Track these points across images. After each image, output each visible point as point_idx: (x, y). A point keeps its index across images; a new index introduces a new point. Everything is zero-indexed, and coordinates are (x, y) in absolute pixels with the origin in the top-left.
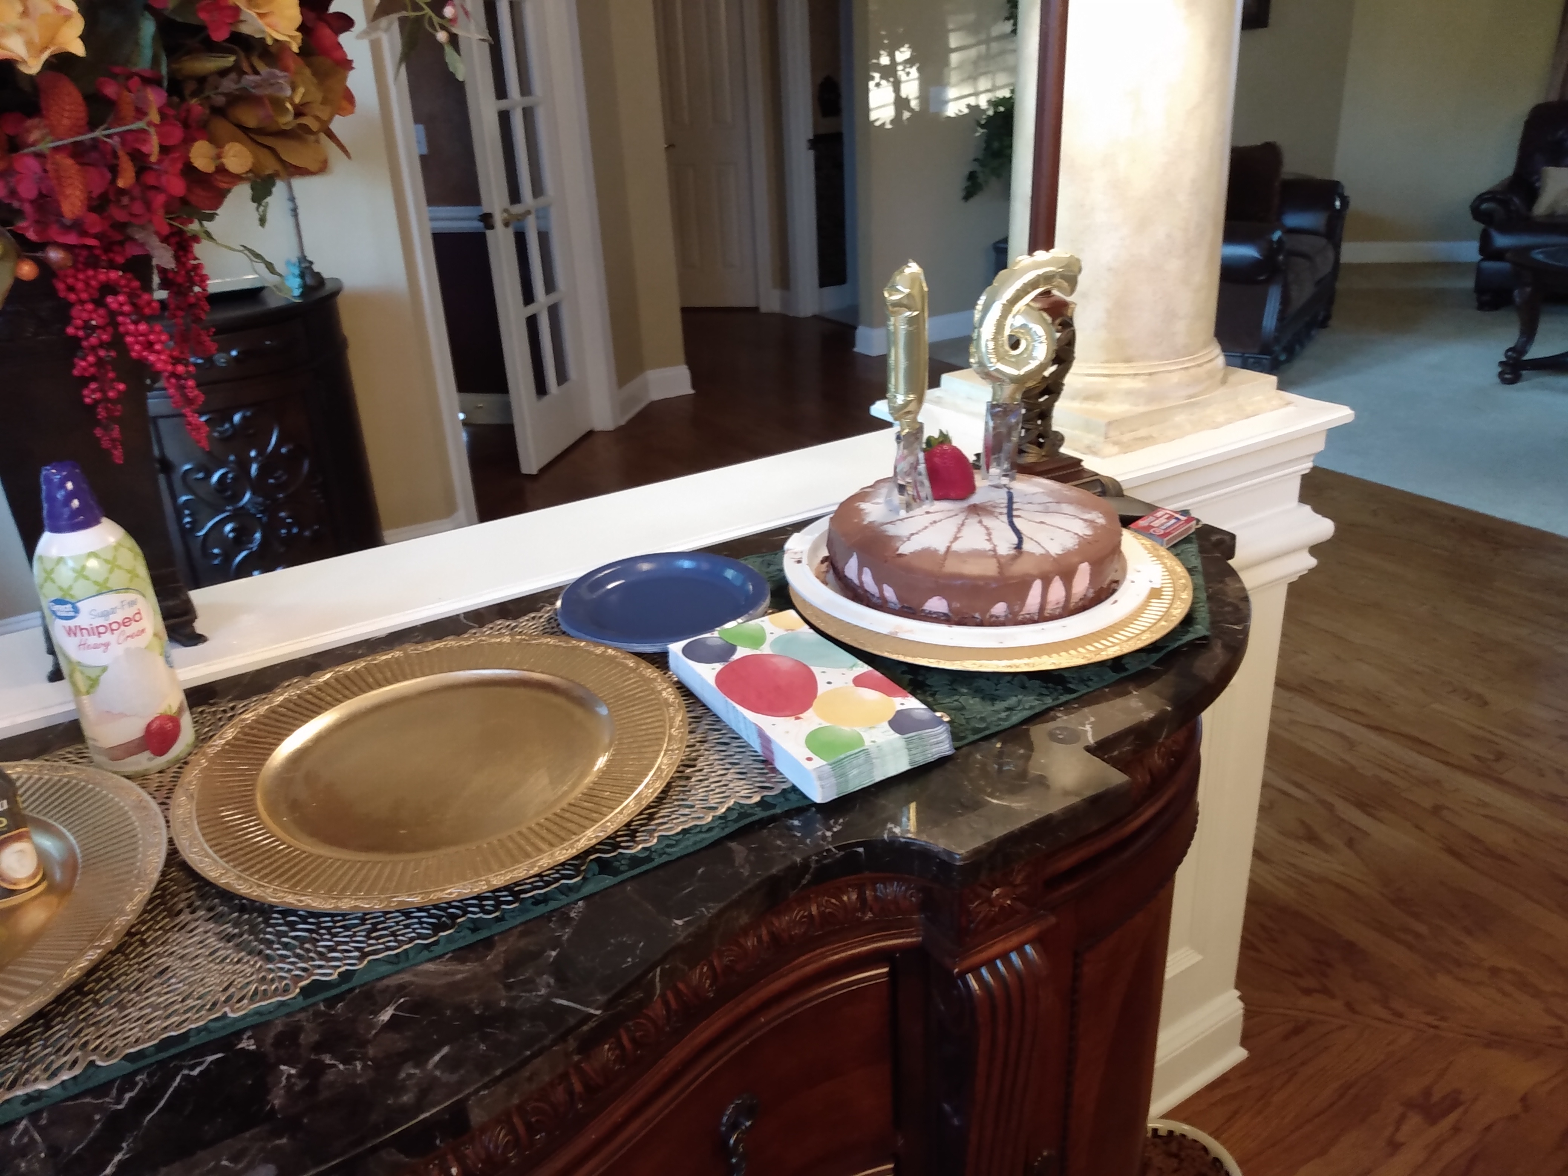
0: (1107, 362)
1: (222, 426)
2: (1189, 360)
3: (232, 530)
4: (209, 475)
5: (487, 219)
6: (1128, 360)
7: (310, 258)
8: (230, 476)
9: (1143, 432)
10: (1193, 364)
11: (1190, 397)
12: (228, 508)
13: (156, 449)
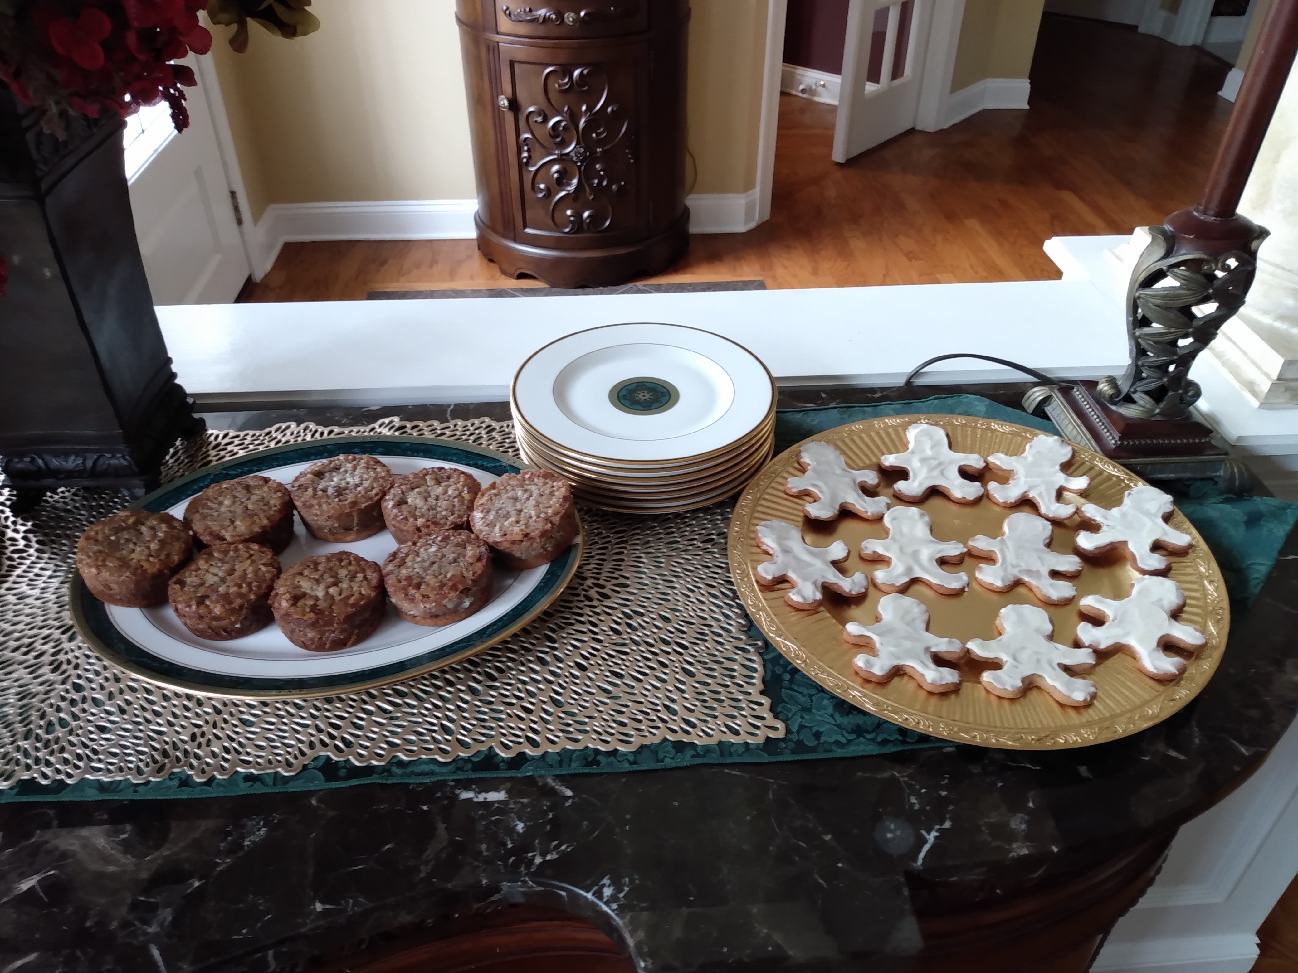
1: (564, 79)
3: (557, 172)
4: (546, 120)
8: (563, 124)
12: (557, 152)
13: (508, 88)
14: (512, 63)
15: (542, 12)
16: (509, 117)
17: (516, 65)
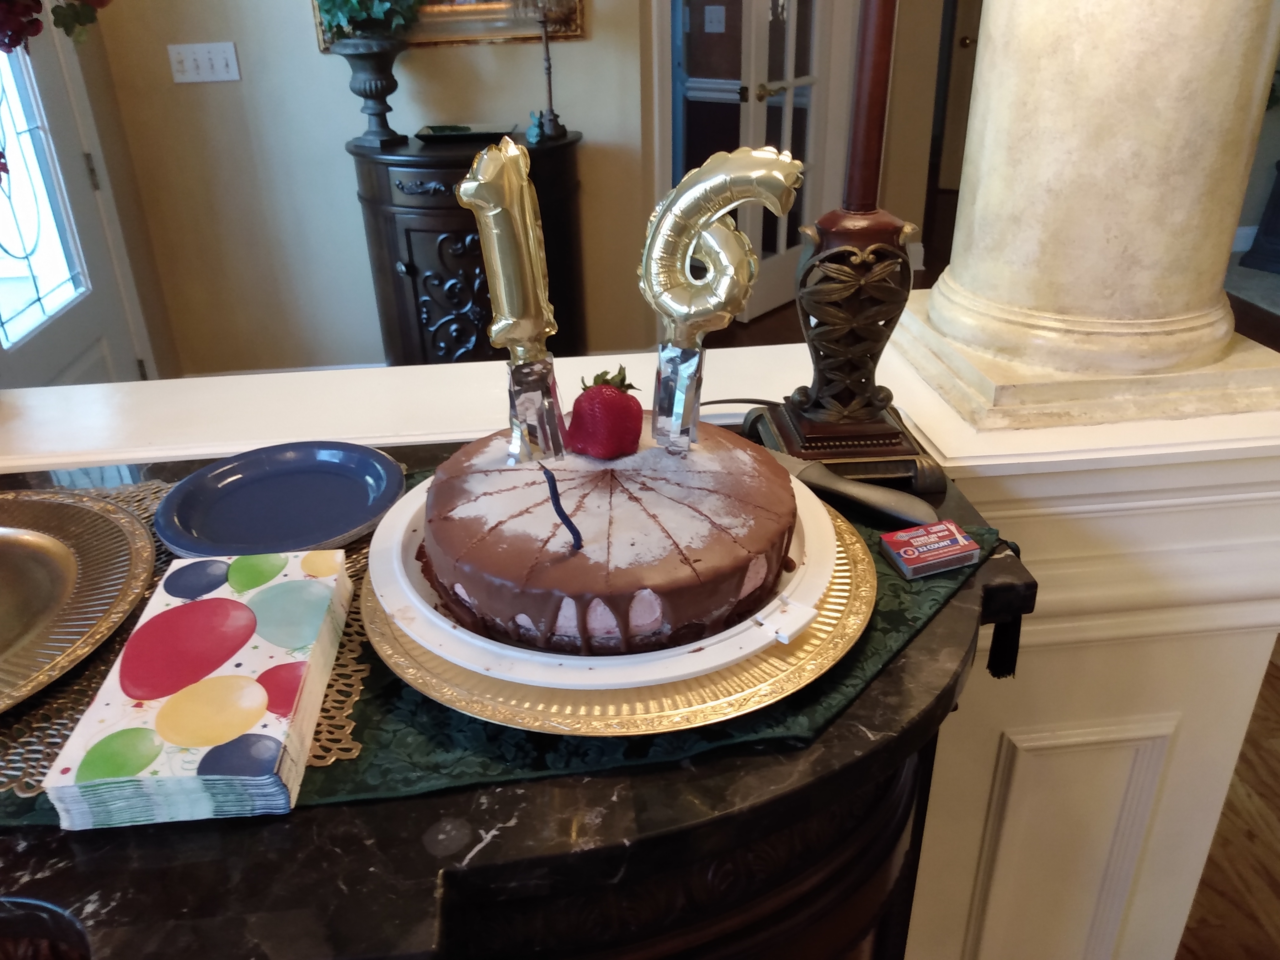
0: (1037, 309)
1: (456, 245)
2: (1153, 324)
3: (456, 330)
4: (442, 283)
5: (744, 93)
6: (1061, 311)
7: (556, 112)
8: (459, 286)
9: (1055, 407)
10: (1158, 330)
11: (1145, 372)
12: (454, 312)
13: (405, 255)
14: (408, 232)
15: (432, 185)
16: (408, 281)
17: (412, 234)
